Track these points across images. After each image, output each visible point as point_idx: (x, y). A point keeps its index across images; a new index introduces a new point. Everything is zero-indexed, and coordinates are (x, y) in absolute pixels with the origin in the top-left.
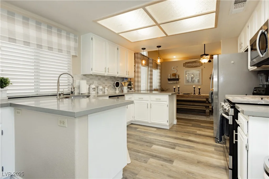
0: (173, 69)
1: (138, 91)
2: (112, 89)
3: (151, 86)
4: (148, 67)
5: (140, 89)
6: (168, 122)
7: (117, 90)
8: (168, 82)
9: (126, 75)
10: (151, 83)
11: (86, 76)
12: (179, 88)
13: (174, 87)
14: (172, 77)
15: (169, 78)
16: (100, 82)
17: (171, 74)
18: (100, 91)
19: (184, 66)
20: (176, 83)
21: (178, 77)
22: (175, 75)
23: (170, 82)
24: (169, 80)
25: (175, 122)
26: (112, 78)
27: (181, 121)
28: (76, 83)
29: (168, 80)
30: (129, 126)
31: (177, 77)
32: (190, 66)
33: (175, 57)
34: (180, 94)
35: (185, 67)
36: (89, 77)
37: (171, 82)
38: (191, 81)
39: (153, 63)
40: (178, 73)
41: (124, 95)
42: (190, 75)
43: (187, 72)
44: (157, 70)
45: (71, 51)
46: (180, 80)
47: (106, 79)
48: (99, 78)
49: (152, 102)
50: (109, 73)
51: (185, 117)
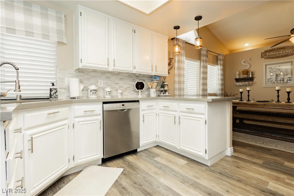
0: (243, 64)
1: (180, 95)
2: (133, 92)
3: (205, 90)
4: (200, 61)
5: (182, 94)
6: (206, 152)
7: (140, 93)
8: (236, 84)
9: (151, 71)
10: (205, 84)
11: (84, 72)
12: (248, 91)
13: (241, 90)
14: (242, 76)
15: (237, 77)
16: (110, 82)
17: (241, 71)
18: (106, 95)
19: (262, 57)
20: (249, 84)
21: (253, 75)
22: (247, 72)
23: (238, 84)
24: (237, 80)
25: (229, 151)
26: (132, 76)
27: (244, 150)
28: (65, 82)
29: (235, 80)
30: (149, 150)
31: (251, 76)
32: (274, 56)
33: (247, 45)
34: (252, 101)
35: (264, 58)
36: (90, 74)
37: (240, 84)
38: (276, 81)
39: (208, 55)
40: (252, 69)
41: (138, 101)
42: (274, 70)
43: (268, 67)
44: (217, 66)
45: (50, 35)
46: (255, 80)
47: (122, 77)
48: (108, 76)
49: (181, 114)
50: (116, 68)
51: (256, 142)
